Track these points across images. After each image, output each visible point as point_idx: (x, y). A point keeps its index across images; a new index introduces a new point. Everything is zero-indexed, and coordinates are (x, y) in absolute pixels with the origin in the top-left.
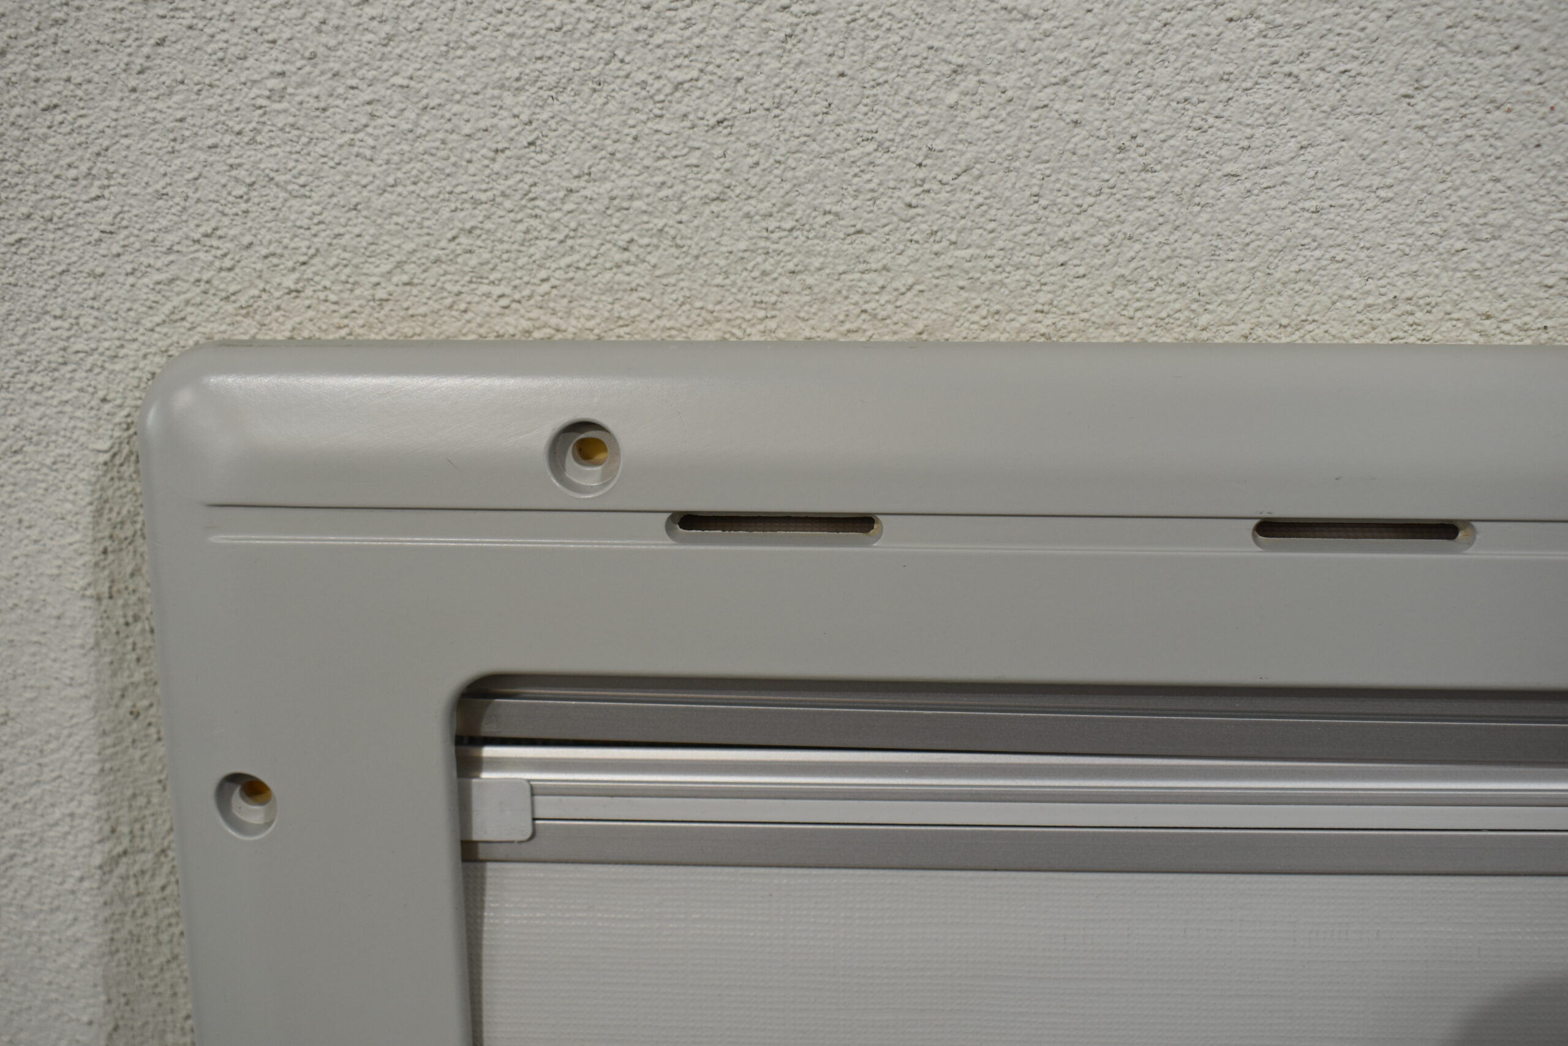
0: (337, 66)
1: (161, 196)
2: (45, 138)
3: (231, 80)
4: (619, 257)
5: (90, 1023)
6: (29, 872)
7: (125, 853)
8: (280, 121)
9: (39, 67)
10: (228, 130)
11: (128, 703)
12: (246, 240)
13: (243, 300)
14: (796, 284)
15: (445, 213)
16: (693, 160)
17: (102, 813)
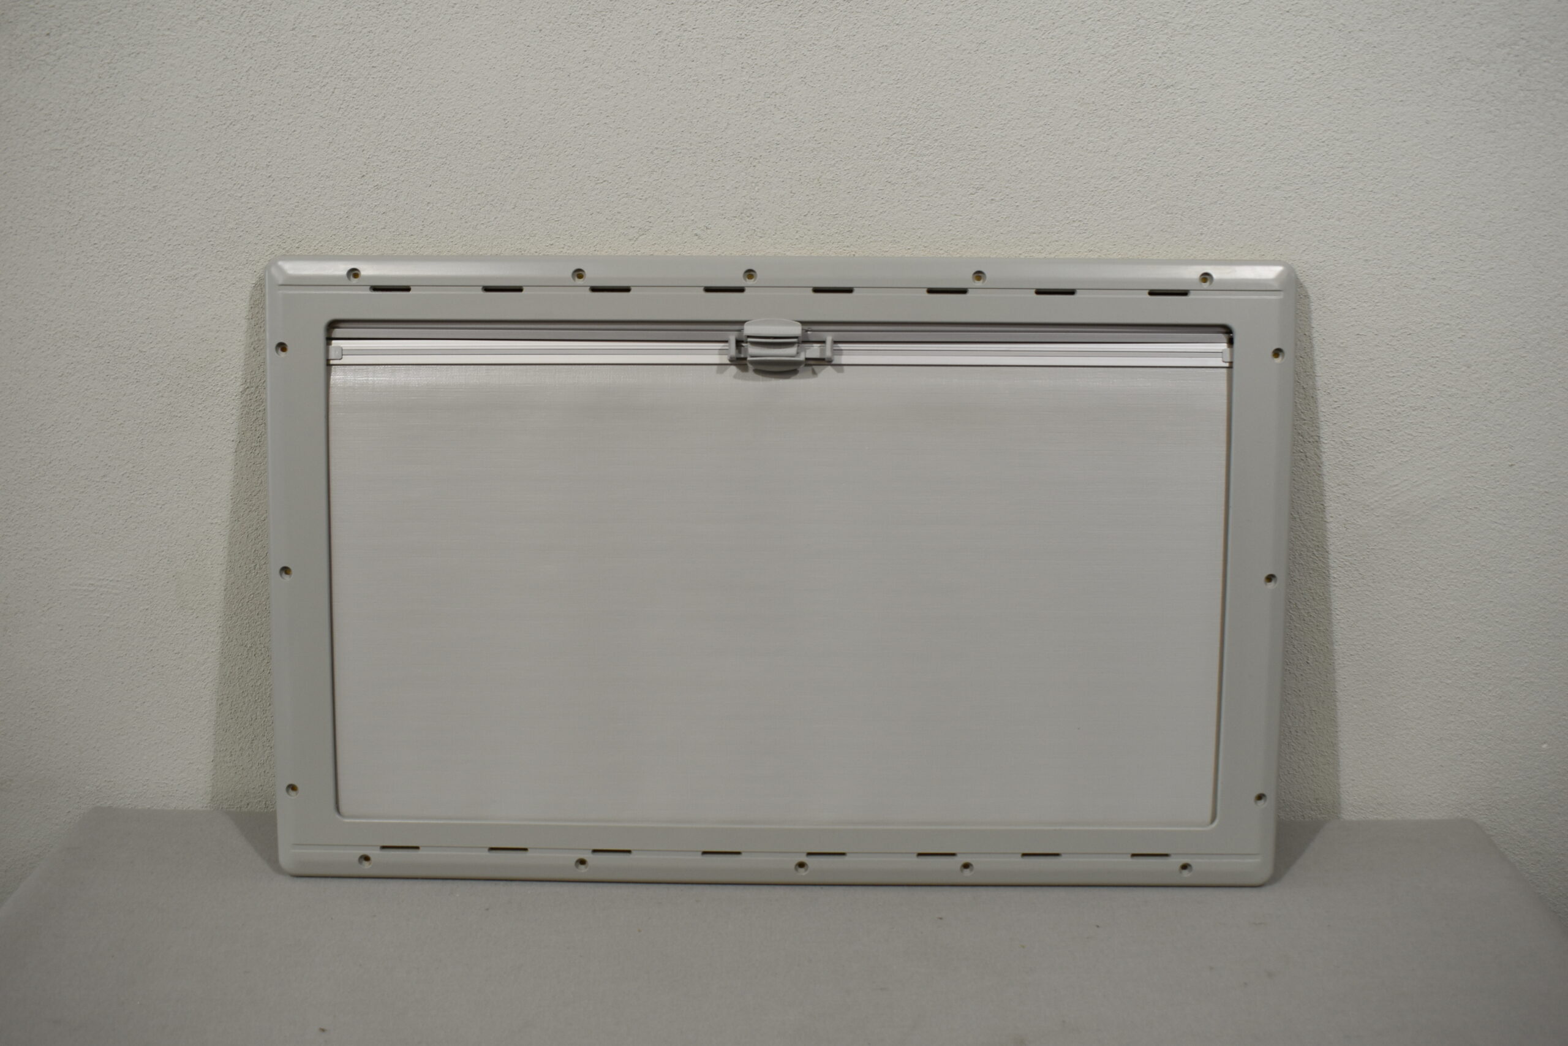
0: (309, 201)
1: (271, 227)
2: (248, 214)
3: (288, 203)
4: (365, 240)
5: (233, 441)
6: (223, 394)
7: (248, 388)
8: (297, 212)
9: (249, 200)
10: (286, 213)
11: (253, 346)
12: (289, 236)
13: (287, 249)
14: (400, 246)
15: (330, 231)
16: (379, 220)
17: (243, 376)
